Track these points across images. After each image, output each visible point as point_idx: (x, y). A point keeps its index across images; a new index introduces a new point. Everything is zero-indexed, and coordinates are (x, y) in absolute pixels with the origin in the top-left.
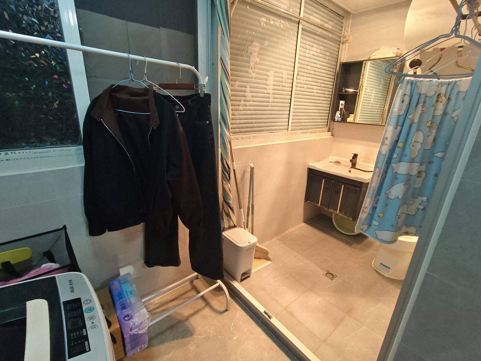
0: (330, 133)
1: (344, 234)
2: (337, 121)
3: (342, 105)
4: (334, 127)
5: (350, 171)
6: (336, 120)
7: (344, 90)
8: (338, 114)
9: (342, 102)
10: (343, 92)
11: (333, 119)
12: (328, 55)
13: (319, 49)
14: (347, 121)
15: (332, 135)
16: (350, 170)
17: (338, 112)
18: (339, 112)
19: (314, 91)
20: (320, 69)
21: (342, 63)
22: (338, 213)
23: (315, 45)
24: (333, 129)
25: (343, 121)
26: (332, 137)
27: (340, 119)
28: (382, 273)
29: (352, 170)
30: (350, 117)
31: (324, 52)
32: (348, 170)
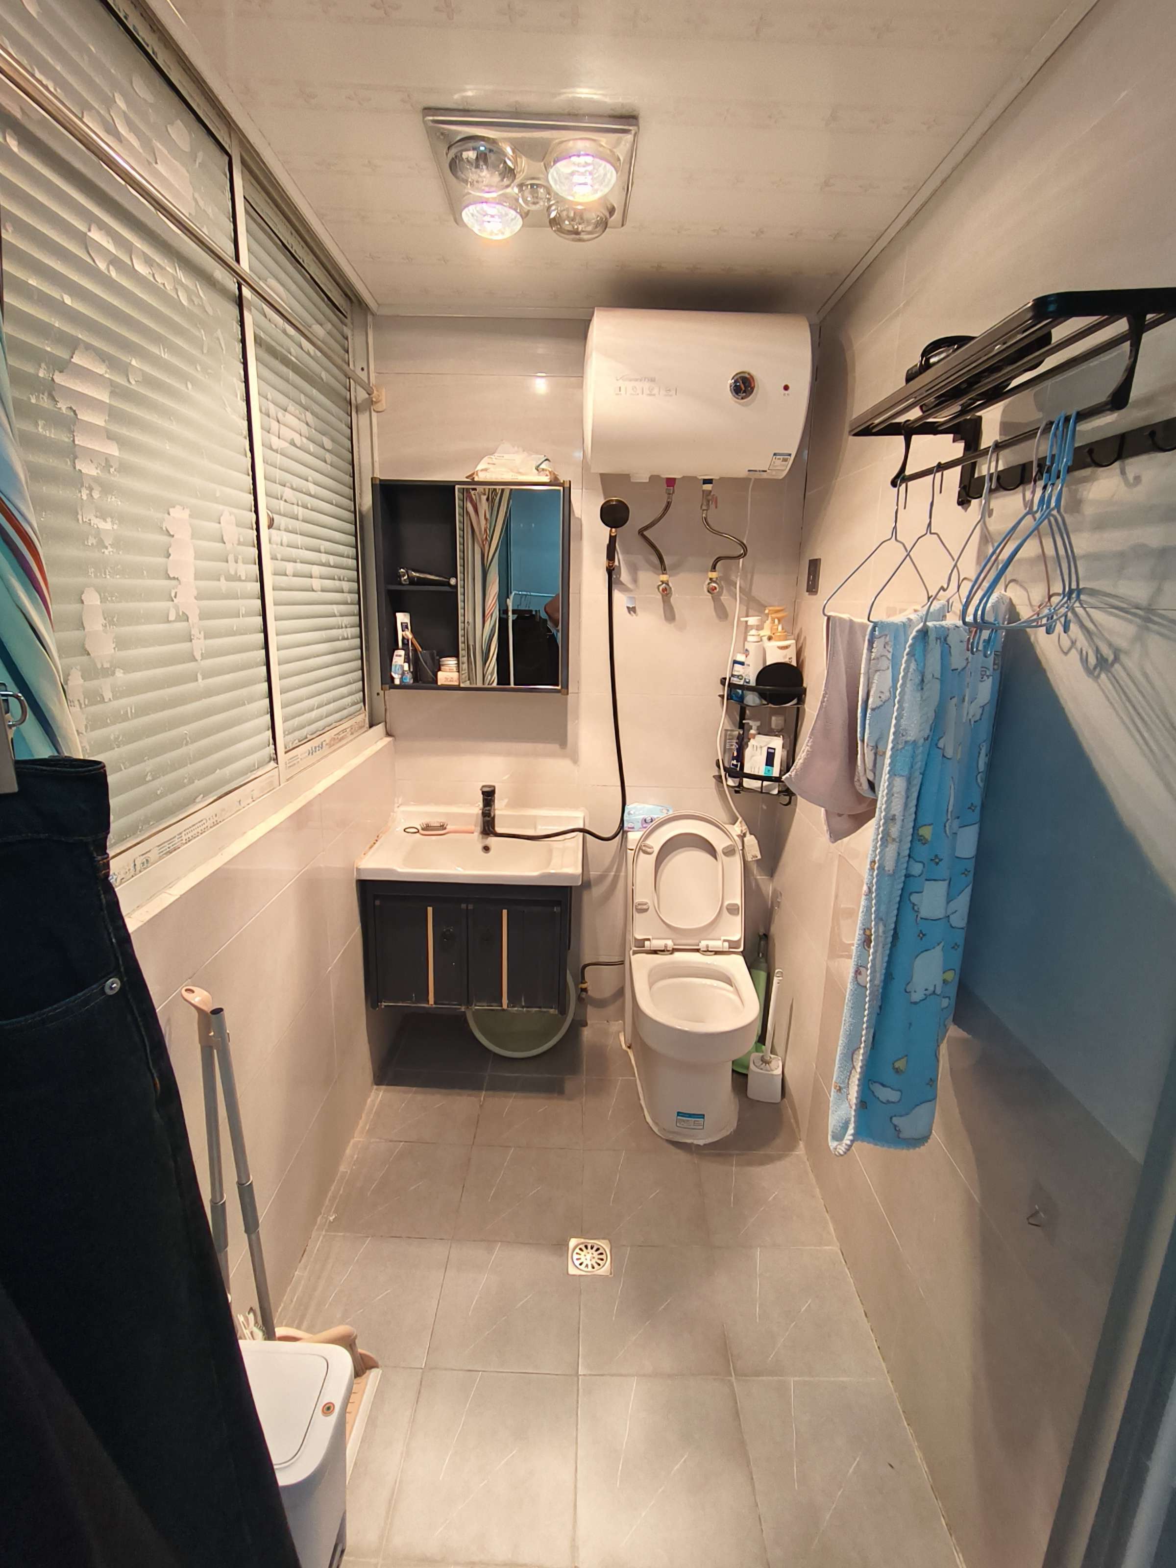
0: (379, 729)
1: (522, 1059)
2: (403, 686)
3: (404, 627)
4: (387, 703)
5: (486, 849)
6: (397, 682)
7: (406, 577)
8: (399, 659)
9: (402, 618)
10: (400, 584)
11: (388, 681)
12: (330, 448)
13: (303, 421)
14: (439, 683)
15: (388, 734)
16: (483, 845)
17: (397, 652)
18: (402, 653)
19: (316, 583)
20: (317, 498)
21: (378, 482)
22: (505, 1006)
23: (292, 407)
24: (386, 710)
25: (420, 684)
26: (389, 739)
27: (409, 679)
28: (689, 1141)
29: (492, 841)
30: (442, 668)
31: (318, 437)
32: (480, 847)
